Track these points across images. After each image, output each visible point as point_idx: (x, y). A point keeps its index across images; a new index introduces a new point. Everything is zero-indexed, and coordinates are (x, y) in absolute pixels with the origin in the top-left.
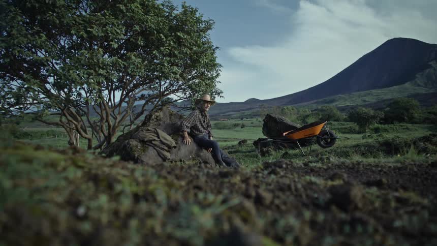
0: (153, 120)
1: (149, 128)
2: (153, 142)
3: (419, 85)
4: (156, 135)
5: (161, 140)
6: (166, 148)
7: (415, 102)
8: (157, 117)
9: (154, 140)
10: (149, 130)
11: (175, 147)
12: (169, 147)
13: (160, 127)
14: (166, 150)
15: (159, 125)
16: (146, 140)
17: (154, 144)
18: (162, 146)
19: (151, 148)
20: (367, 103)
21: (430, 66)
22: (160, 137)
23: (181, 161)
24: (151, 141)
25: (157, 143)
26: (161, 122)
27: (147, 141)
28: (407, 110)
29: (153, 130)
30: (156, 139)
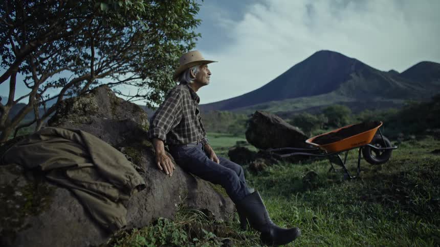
0: (75, 112)
1: (60, 130)
2: (71, 174)
3: (342, 95)
4: (79, 151)
5: (95, 168)
6: (114, 193)
7: (346, 109)
8: (85, 105)
9: (75, 167)
10: (57, 135)
11: (141, 187)
12: (125, 188)
13: (92, 127)
14: (112, 199)
15: (90, 123)
16: (44, 166)
17: (73, 181)
18: (101, 186)
19: (61, 193)
20: (298, 110)
21: (351, 78)
22: (94, 156)
23: (155, 222)
24: (61, 171)
25: (84, 177)
26: (94, 117)
27: (48, 171)
28: (340, 116)
29: (72, 134)
30: (81, 161)
